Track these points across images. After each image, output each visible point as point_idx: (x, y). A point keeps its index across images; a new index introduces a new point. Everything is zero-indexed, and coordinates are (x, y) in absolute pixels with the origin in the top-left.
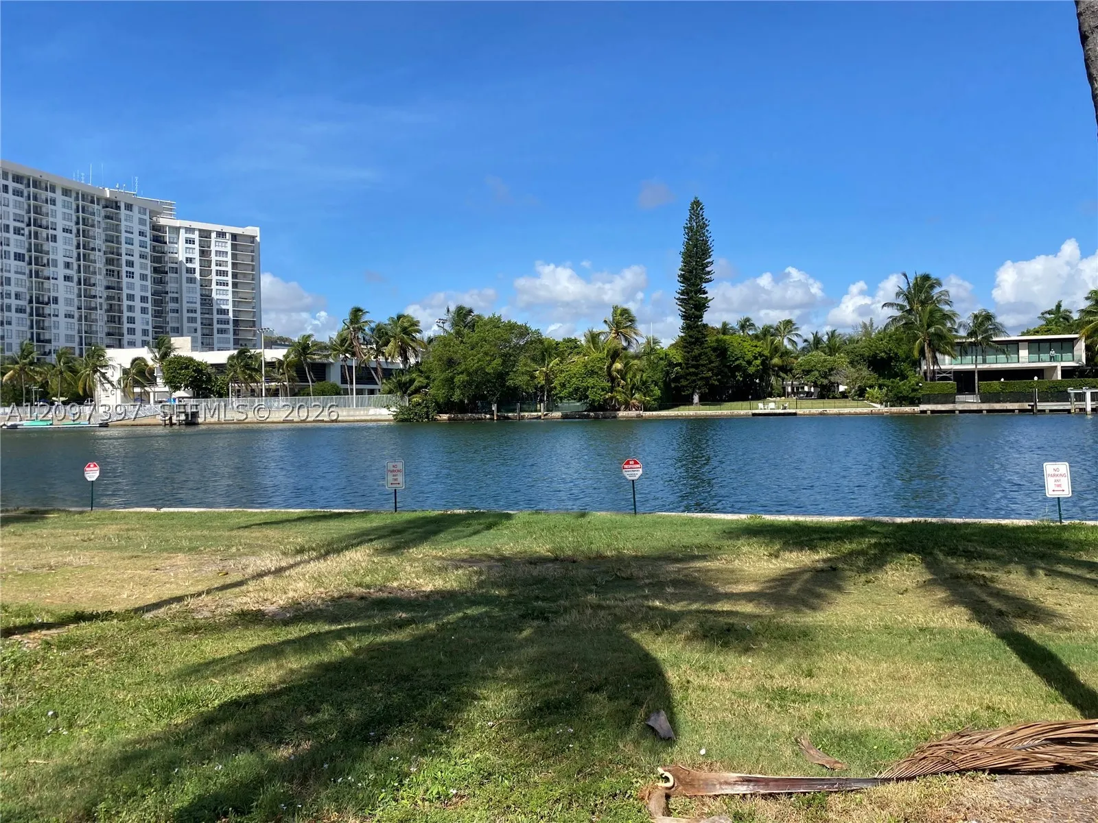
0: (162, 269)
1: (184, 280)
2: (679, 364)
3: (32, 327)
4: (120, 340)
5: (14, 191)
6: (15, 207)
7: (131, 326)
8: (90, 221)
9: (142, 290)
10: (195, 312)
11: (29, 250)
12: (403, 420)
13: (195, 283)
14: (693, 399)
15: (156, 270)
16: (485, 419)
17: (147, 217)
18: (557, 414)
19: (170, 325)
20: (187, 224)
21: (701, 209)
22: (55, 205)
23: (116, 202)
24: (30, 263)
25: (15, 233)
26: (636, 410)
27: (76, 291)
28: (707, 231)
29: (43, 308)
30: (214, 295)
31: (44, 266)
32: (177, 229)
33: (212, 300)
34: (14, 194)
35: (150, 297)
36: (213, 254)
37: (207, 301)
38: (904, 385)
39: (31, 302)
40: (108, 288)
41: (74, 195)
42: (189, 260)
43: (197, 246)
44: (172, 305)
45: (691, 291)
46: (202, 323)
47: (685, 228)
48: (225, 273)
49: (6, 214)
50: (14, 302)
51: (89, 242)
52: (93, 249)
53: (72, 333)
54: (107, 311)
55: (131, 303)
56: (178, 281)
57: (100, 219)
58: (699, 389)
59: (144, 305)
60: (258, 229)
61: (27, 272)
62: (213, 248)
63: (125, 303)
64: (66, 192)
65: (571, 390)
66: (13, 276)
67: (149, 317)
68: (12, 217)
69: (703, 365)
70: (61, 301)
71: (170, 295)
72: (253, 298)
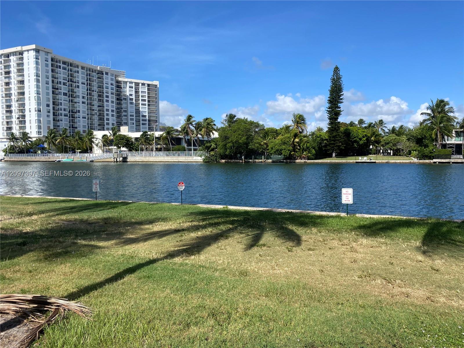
0: (120, 99)
1: (129, 103)
2: (327, 140)
3: (70, 122)
4: (103, 127)
5: (63, 68)
6: (63, 74)
7: (108, 122)
8: (92, 80)
9: (112, 107)
10: (133, 116)
11: (69, 92)
12: (206, 162)
13: (133, 104)
14: (332, 155)
15: (118, 99)
16: (240, 162)
17: (114, 78)
18: (270, 161)
19: (124, 121)
20: (130, 80)
21: (339, 71)
22: (78, 73)
23: (102, 72)
24: (69, 97)
25: (63, 85)
26: (304, 159)
27: (87, 108)
28: (341, 80)
29: (74, 114)
30: (141, 109)
31: (74, 98)
32: (126, 82)
33: (139, 111)
34: (63, 69)
35: (115, 110)
36: (140, 92)
37: (138, 112)
38: (426, 150)
39: (69, 112)
40: (99, 106)
41: (86, 69)
42: (131, 95)
43: (134, 89)
44: (124, 113)
45: (333, 107)
46: (136, 121)
47: (331, 79)
48: (144, 100)
49: (60, 77)
50: (63, 112)
51: (91, 88)
52: (93, 91)
53: (85, 124)
54: (99, 116)
55: (107, 112)
56: (127, 103)
57: (96, 79)
58: (335, 151)
59: (113, 113)
60: (158, 82)
61: (68, 100)
62: (140, 90)
63: (105, 112)
64: (83, 68)
65: (275, 150)
66: (62, 101)
67: (115, 118)
68: (62, 79)
69: (338, 140)
70: (81, 112)
71: (123, 109)
72: (156, 111)
